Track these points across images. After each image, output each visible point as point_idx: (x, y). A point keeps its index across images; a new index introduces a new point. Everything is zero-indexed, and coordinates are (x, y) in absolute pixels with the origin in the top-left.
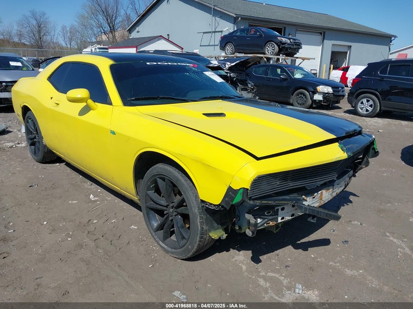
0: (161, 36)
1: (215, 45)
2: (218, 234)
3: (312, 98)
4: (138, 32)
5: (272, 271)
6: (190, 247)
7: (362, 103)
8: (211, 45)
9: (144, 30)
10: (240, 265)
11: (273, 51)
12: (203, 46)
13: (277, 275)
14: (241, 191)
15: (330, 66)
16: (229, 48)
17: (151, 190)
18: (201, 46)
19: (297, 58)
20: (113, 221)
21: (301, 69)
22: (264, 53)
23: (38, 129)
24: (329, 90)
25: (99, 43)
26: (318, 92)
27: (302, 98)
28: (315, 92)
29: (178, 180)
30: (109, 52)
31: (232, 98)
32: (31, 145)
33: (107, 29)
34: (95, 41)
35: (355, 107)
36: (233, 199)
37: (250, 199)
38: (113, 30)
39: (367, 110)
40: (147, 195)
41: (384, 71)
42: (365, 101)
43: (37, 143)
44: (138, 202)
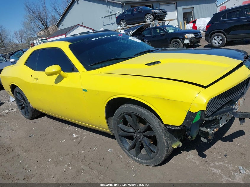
0: (78, 25)
1: (112, 24)
2: (177, 144)
3: (183, 43)
4: (63, 25)
5: (218, 161)
6: (159, 157)
7: (215, 39)
8: (110, 24)
9: (67, 23)
10: (194, 161)
11: (150, 19)
12: (106, 25)
13: (222, 163)
14: (199, 113)
15: (184, 22)
16: (123, 23)
17: (120, 123)
18: (104, 25)
19: (166, 20)
20: (95, 149)
21: (171, 26)
22: (145, 22)
23: (25, 98)
24: (192, 35)
25: (40, 37)
26: (186, 38)
27: (177, 44)
28: (184, 38)
29: (142, 113)
30: (48, 41)
31: (154, 51)
32: (21, 109)
33: (43, 27)
34: (37, 36)
35: (211, 43)
36: (193, 120)
37: (206, 117)
38: (46, 27)
39: (219, 43)
40: (118, 127)
41: (224, 17)
42: (216, 37)
43: (26, 107)
44: (110, 132)
